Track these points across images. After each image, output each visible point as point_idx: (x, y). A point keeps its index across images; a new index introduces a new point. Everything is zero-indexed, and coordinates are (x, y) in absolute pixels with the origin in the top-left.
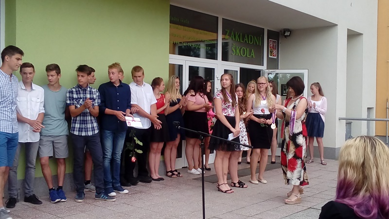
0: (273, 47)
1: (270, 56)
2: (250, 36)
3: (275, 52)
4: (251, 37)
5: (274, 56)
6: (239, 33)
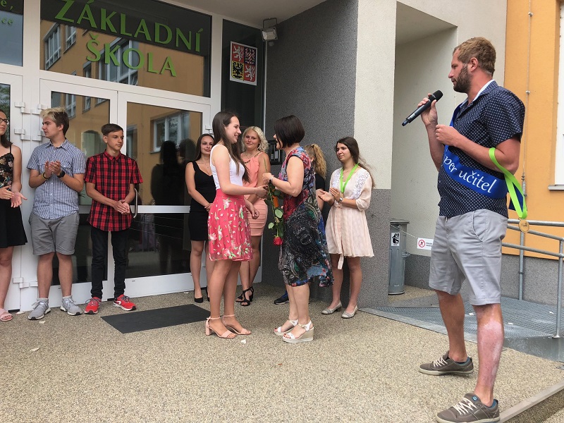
0: (245, 60)
1: (232, 79)
2: (157, 26)
3: (251, 71)
4: (163, 29)
5: (245, 79)
6: (114, 13)
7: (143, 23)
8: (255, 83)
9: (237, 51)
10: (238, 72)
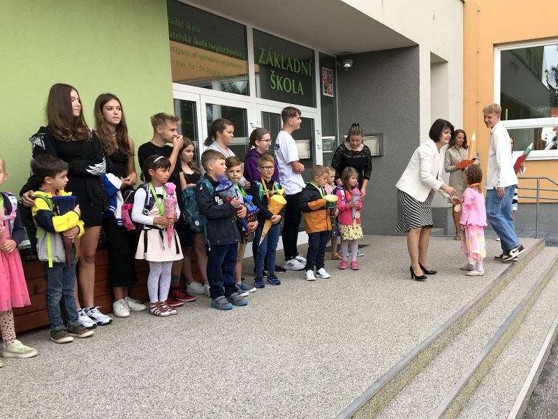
0: (328, 79)
1: (324, 94)
2: (295, 60)
3: (331, 87)
5: (330, 94)
6: (279, 55)
7: (289, 60)
8: (332, 96)
9: (325, 74)
10: (326, 88)
